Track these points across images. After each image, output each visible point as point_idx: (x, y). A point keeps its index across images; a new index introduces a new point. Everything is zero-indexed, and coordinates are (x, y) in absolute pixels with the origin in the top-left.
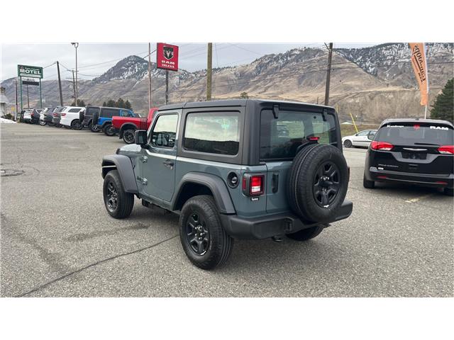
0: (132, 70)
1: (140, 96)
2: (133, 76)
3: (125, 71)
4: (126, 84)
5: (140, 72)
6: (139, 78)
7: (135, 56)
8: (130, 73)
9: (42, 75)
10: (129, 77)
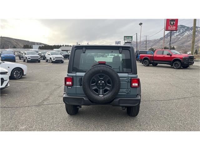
0: (178, 32)
1: (182, 44)
2: (179, 35)
3: (175, 33)
4: (175, 39)
5: (183, 33)
6: (182, 35)
7: (181, 25)
8: (178, 34)
9: (132, 39)
10: (177, 36)
